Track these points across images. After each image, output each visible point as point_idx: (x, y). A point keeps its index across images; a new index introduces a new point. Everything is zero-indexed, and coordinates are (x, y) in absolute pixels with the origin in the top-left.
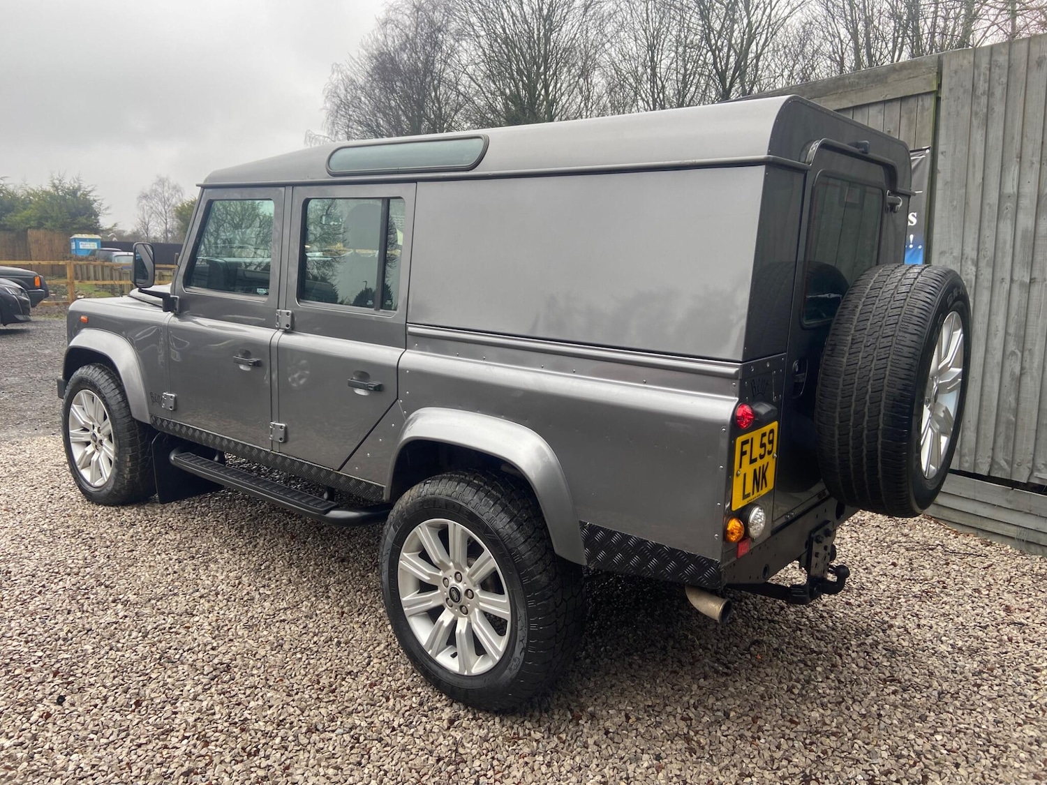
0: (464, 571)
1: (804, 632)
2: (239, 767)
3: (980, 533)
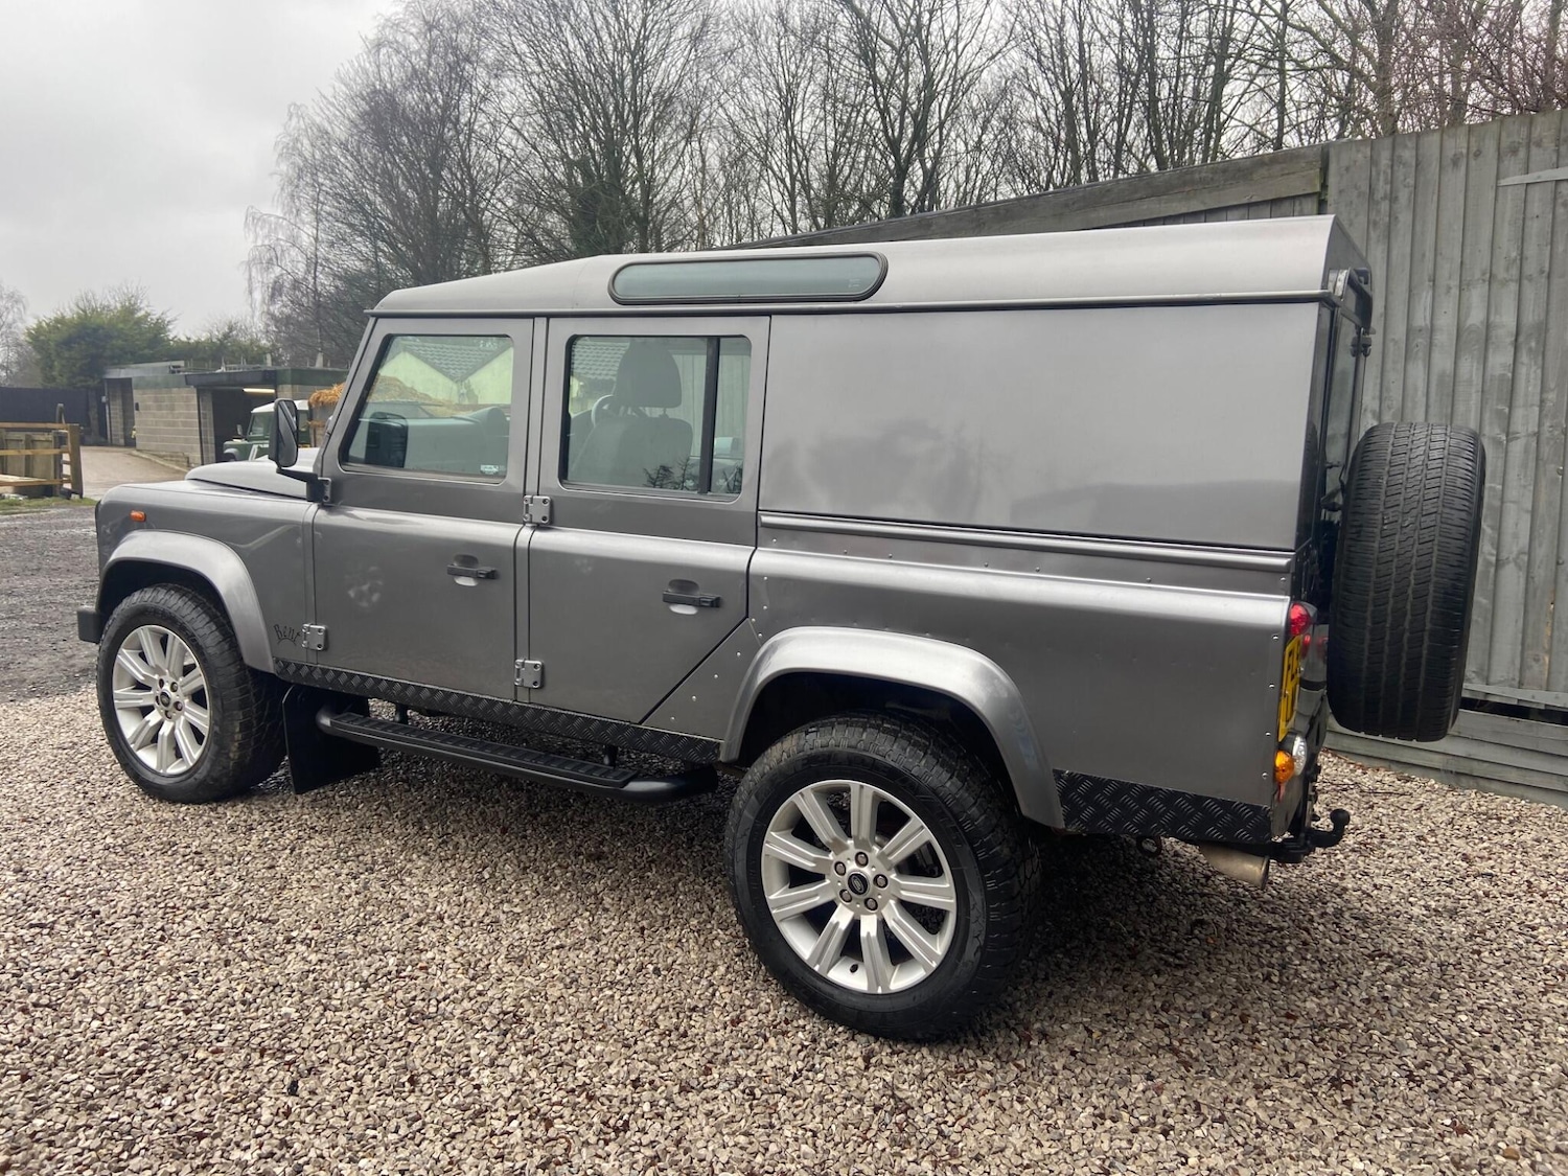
0: (871, 851)
1: (1249, 905)
2: (612, 1148)
3: (1393, 766)
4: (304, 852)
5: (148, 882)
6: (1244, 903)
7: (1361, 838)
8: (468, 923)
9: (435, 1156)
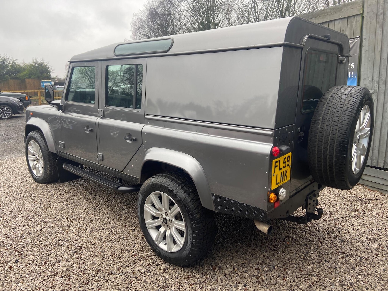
0: (168, 212)
1: (307, 233)
4: (60, 198)
5: (20, 203)
6: (305, 232)
7: (357, 213)
8: (85, 220)
9: (36, 285)
